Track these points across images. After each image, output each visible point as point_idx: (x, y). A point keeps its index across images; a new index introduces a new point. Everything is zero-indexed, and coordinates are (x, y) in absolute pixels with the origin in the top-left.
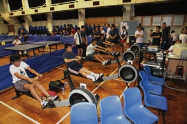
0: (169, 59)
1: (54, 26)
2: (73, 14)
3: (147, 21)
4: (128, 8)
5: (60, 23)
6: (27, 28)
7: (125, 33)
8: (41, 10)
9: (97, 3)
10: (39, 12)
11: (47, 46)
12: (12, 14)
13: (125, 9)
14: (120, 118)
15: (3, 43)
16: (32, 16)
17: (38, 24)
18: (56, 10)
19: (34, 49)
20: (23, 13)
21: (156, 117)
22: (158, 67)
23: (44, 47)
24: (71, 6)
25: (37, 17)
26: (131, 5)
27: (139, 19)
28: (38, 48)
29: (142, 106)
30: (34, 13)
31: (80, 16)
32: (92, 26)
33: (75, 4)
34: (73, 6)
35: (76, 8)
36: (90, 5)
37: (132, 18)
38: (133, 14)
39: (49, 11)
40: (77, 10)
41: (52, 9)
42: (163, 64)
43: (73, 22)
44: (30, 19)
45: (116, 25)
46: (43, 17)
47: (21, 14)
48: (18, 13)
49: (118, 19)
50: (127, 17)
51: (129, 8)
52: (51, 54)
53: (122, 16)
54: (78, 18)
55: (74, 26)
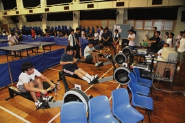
0: (158, 62)
2: (68, 16)
3: (139, 24)
4: (121, 12)
5: (55, 24)
6: (21, 28)
7: (117, 36)
8: (36, 11)
9: (92, 6)
10: (34, 13)
11: (41, 47)
12: (6, 14)
13: (118, 13)
14: (108, 116)
16: (27, 16)
17: (33, 25)
18: (50, 11)
19: (27, 50)
20: (17, 12)
21: (142, 116)
22: (147, 69)
23: (38, 48)
24: (66, 8)
25: (31, 18)
26: (125, 9)
27: (131, 23)
28: (32, 49)
29: (129, 106)
30: (29, 13)
31: (74, 18)
32: (86, 28)
33: (70, 6)
34: (67, 8)
35: (70, 10)
36: (84, 7)
37: (125, 22)
38: (126, 18)
39: (44, 12)
40: (71, 12)
41: (47, 10)
42: (152, 66)
43: (67, 24)
44: (25, 19)
45: (110, 28)
46: (38, 18)
47: (16, 14)
48: (12, 13)
49: (111, 22)
50: (120, 20)
51: (123, 12)
52: (45, 54)
53: (115, 19)
54: (72, 20)
55: (68, 28)
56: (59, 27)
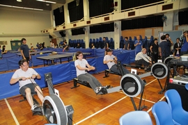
1: (91, 40)
2: (109, 27)
4: (170, 17)
5: (97, 36)
6: (68, 41)
8: (80, 24)
9: (133, 13)
10: (77, 26)
11: (74, 57)
12: (56, 29)
13: (166, 18)
15: (41, 54)
16: (72, 30)
17: (77, 38)
18: (91, 23)
19: (61, 59)
20: (64, 27)
23: (71, 58)
24: (106, 19)
25: (76, 32)
30: (73, 27)
31: (115, 29)
33: (111, 16)
35: (111, 20)
36: (125, 15)
37: (175, 28)
38: (177, 23)
39: (86, 25)
41: (88, 22)
43: (108, 35)
44: (70, 33)
45: (155, 37)
47: (63, 29)
48: (60, 28)
49: (157, 30)
50: (168, 27)
51: (172, 17)
53: (162, 26)
54: (113, 31)
55: (109, 39)
56: (101, 38)
